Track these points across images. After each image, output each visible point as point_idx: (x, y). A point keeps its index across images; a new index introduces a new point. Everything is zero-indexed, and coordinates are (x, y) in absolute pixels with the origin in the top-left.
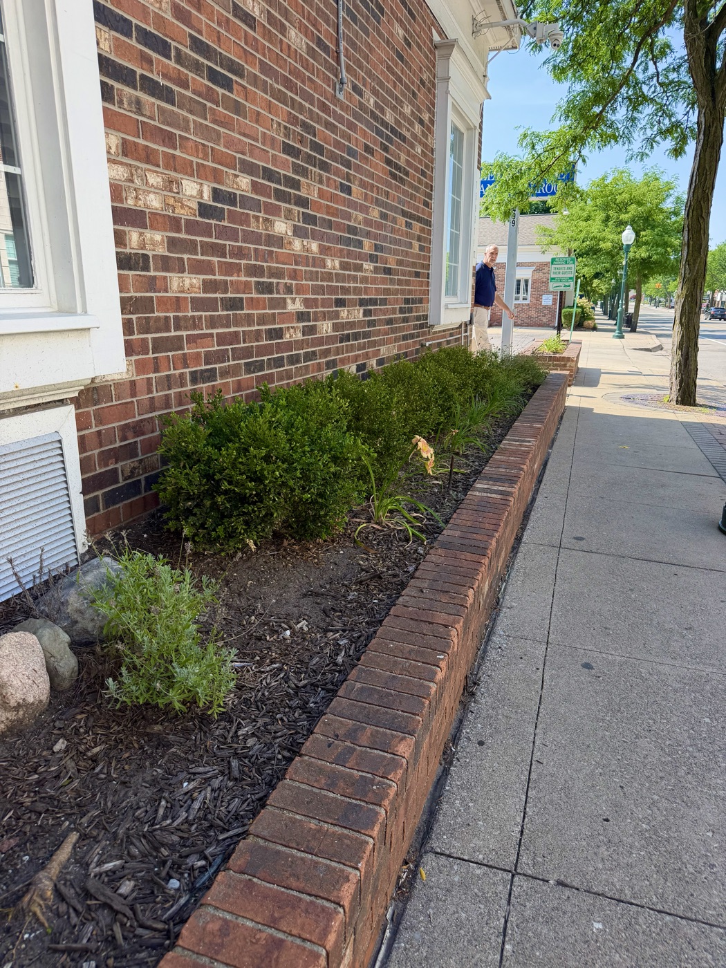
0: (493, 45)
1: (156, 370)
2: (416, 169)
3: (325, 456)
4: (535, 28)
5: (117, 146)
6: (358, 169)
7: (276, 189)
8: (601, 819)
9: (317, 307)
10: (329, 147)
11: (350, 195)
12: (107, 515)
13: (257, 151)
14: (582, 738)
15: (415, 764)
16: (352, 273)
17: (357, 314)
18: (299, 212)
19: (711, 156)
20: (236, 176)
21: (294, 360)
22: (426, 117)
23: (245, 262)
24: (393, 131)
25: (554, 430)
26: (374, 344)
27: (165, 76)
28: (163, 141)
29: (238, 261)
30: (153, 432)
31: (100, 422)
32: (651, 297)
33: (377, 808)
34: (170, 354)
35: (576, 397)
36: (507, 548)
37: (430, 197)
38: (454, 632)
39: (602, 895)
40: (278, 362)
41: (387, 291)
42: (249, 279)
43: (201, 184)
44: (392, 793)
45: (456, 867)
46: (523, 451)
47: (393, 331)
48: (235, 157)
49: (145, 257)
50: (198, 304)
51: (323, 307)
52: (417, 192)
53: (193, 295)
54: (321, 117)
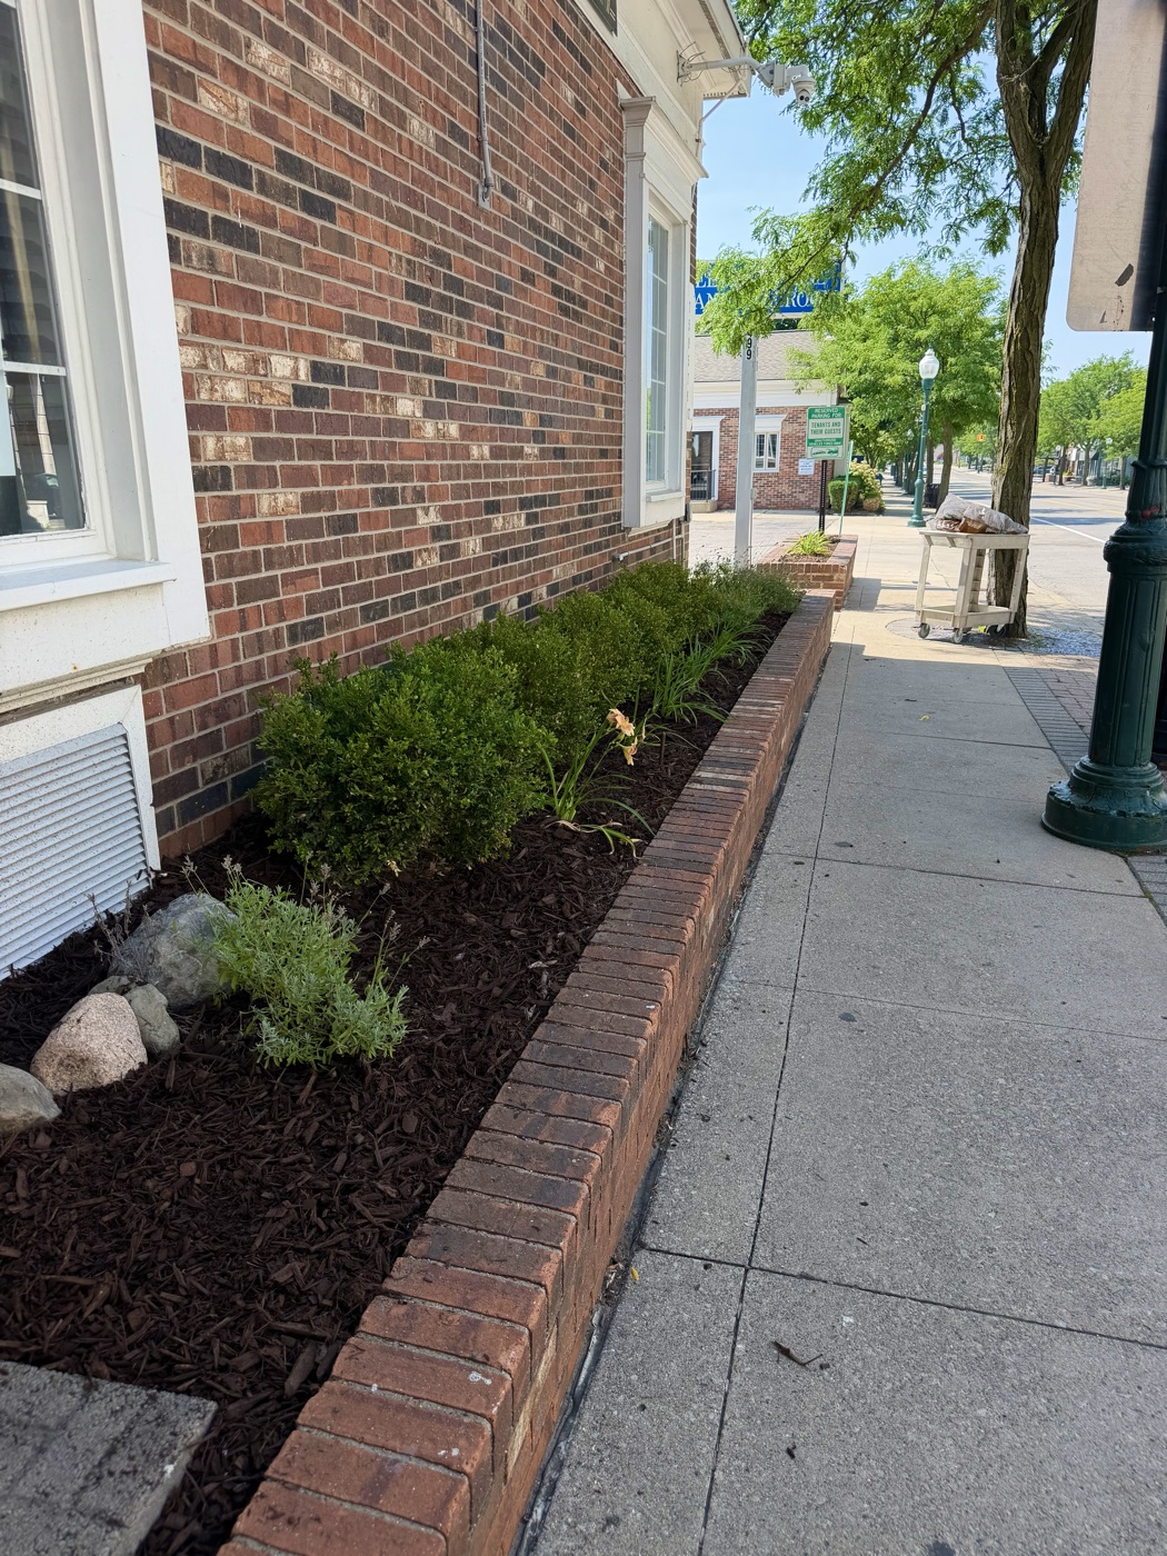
0: (710, 91)
1: (243, 628)
2: (598, 296)
3: (488, 745)
4: (772, 72)
5: (185, 321)
6: (513, 307)
7: (398, 353)
8: (858, 1203)
9: (460, 518)
10: (470, 281)
11: (502, 347)
12: (185, 833)
13: (370, 301)
14: (837, 1107)
15: (622, 1137)
16: (508, 462)
17: (518, 522)
18: (430, 381)
19: (1041, 259)
20: (343, 341)
21: (427, 597)
22: (610, 215)
23: (358, 462)
24: (562, 243)
25: (813, 684)
26: (543, 563)
27: (245, 214)
28: (245, 304)
29: (348, 463)
30: (241, 714)
31: (172, 705)
32: (970, 456)
33: (579, 1184)
34: (261, 603)
35: (846, 627)
36: (741, 863)
37: (619, 334)
38: (667, 976)
39: (856, 1286)
40: (408, 602)
41: (560, 484)
42: (364, 487)
43: (296, 358)
44: (595, 1166)
45: (676, 1265)
46: (764, 721)
47: (571, 541)
48: (341, 314)
49: (225, 470)
50: (296, 529)
51: (468, 516)
52: (600, 330)
53: (289, 517)
54: (458, 239)
